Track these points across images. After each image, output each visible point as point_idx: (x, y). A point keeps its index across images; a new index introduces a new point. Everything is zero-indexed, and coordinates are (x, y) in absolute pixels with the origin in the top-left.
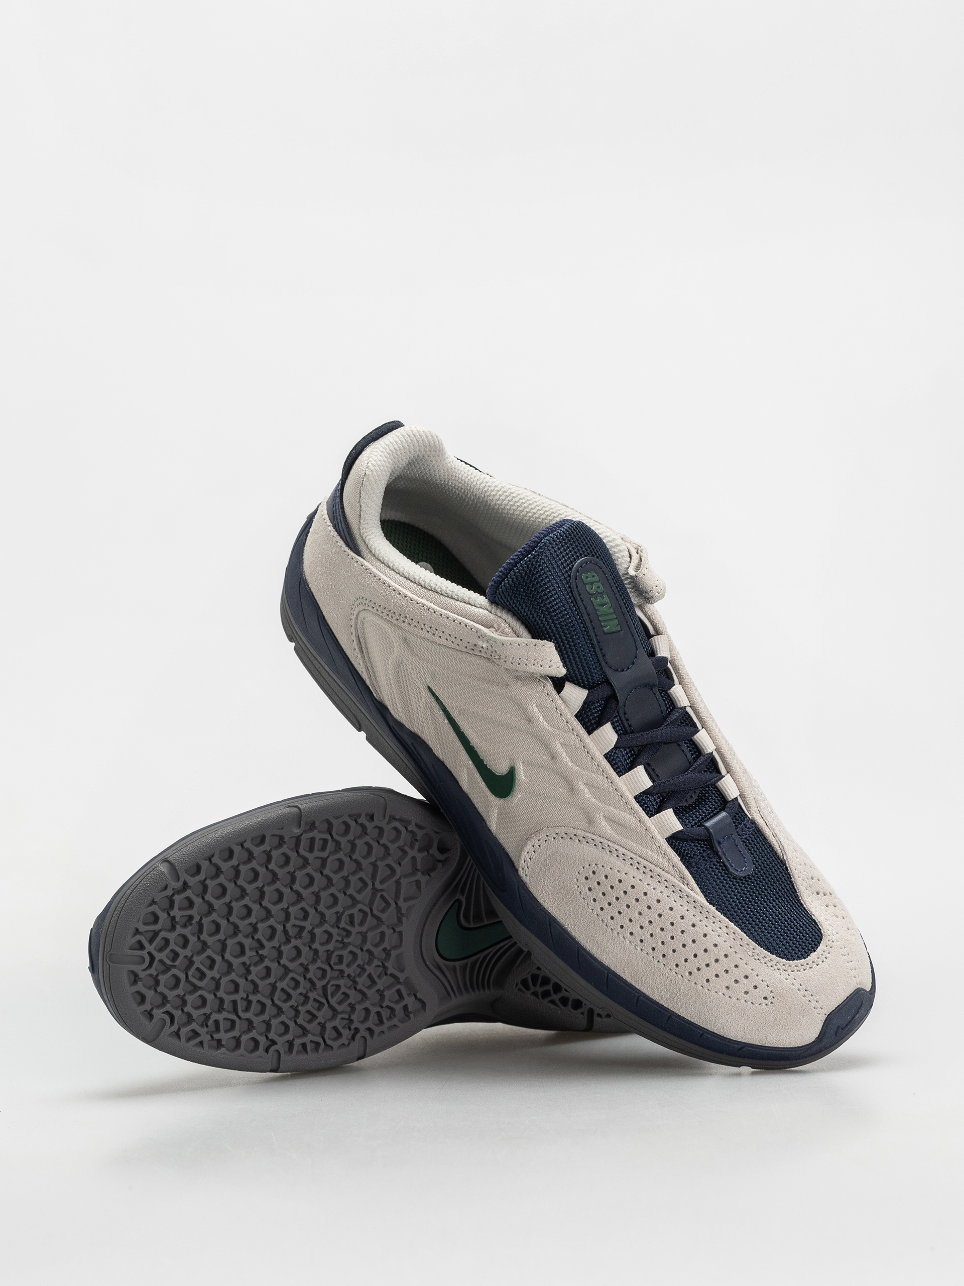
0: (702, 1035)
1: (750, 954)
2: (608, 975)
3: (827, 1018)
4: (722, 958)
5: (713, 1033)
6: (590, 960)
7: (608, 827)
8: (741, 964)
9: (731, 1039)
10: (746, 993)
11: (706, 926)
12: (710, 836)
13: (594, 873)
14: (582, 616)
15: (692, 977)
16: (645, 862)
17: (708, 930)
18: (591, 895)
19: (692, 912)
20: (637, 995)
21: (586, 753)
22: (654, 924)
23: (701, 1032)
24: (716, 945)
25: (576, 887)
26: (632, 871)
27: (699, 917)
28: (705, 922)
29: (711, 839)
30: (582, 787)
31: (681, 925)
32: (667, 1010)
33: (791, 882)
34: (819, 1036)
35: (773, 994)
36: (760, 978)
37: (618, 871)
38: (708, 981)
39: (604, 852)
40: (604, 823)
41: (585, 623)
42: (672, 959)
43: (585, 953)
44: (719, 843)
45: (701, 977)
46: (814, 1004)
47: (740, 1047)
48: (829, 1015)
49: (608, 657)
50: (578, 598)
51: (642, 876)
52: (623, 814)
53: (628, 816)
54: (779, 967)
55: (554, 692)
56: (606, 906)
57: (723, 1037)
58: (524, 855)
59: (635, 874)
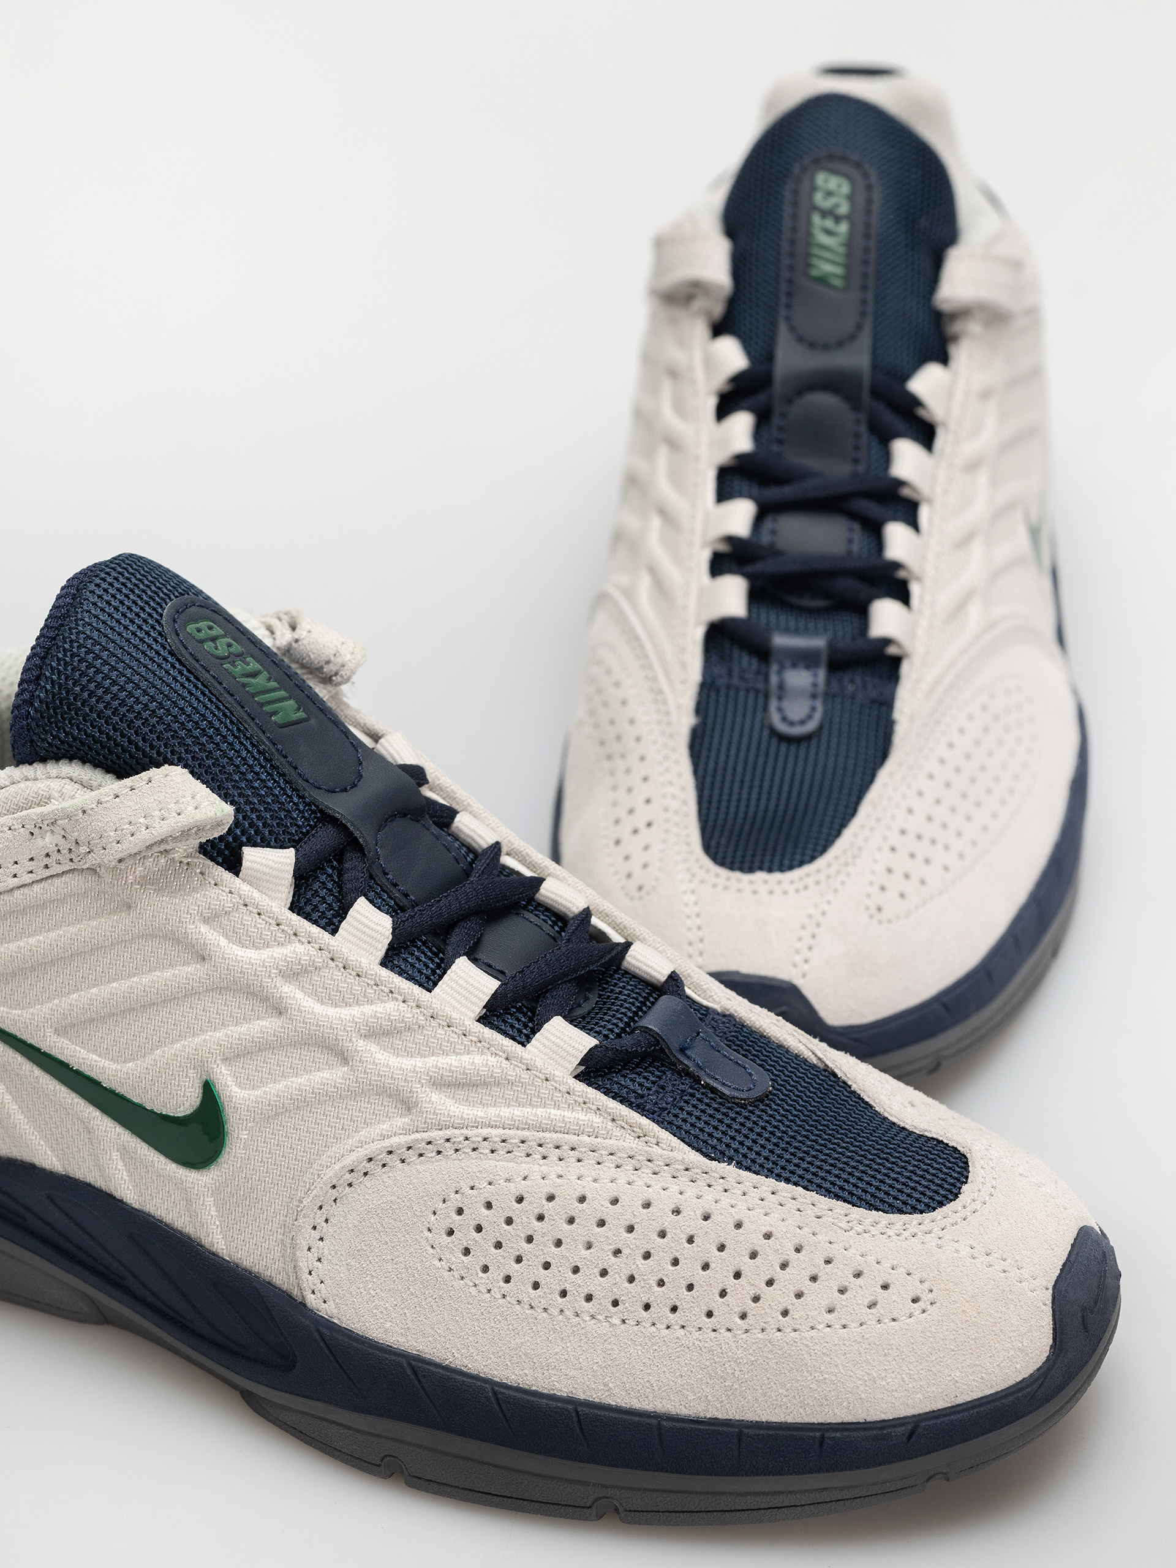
0: (822, 1440)
1: (844, 1225)
2: (577, 1412)
3: (1054, 1293)
4: (793, 1256)
5: (843, 1423)
6: (528, 1401)
7: (449, 1102)
8: (835, 1251)
9: (884, 1421)
10: (872, 1305)
11: (732, 1207)
12: (658, 1044)
13: (460, 1211)
14: (220, 701)
15: (750, 1319)
16: (555, 1136)
17: (741, 1213)
18: (474, 1262)
19: (691, 1191)
20: (654, 1422)
21: (342, 970)
22: (625, 1251)
23: (818, 1434)
24: (768, 1236)
25: (436, 1262)
26: (536, 1167)
27: (709, 1195)
28: (726, 1200)
29: (662, 1050)
30: (361, 1044)
31: (678, 1228)
32: (727, 1423)
33: (854, 1093)
34: (1054, 1339)
35: (926, 1285)
36: (887, 1265)
37: (508, 1180)
38: (785, 1313)
39: (463, 1156)
40: (435, 1097)
41: (231, 713)
42: (692, 1307)
43: (512, 1393)
44: (682, 1050)
45: (767, 1312)
46: (1014, 1273)
47: (910, 1427)
48: (1054, 1287)
49: (305, 768)
50: (197, 666)
51: (559, 1168)
52: (466, 1059)
53: (478, 1059)
54: (914, 1230)
55: (227, 875)
56: (513, 1268)
57: (866, 1423)
58: (306, 1260)
59: (545, 1169)
